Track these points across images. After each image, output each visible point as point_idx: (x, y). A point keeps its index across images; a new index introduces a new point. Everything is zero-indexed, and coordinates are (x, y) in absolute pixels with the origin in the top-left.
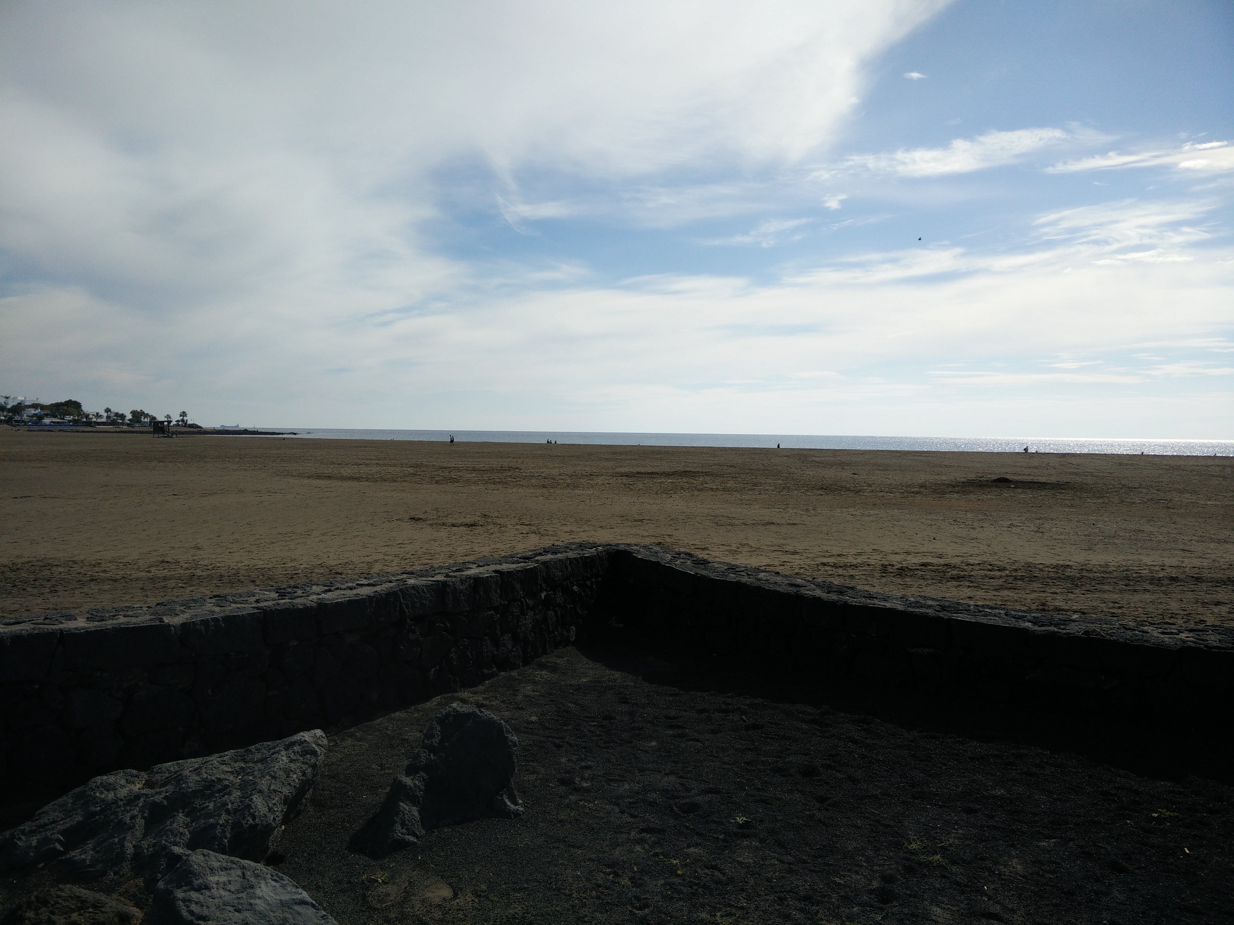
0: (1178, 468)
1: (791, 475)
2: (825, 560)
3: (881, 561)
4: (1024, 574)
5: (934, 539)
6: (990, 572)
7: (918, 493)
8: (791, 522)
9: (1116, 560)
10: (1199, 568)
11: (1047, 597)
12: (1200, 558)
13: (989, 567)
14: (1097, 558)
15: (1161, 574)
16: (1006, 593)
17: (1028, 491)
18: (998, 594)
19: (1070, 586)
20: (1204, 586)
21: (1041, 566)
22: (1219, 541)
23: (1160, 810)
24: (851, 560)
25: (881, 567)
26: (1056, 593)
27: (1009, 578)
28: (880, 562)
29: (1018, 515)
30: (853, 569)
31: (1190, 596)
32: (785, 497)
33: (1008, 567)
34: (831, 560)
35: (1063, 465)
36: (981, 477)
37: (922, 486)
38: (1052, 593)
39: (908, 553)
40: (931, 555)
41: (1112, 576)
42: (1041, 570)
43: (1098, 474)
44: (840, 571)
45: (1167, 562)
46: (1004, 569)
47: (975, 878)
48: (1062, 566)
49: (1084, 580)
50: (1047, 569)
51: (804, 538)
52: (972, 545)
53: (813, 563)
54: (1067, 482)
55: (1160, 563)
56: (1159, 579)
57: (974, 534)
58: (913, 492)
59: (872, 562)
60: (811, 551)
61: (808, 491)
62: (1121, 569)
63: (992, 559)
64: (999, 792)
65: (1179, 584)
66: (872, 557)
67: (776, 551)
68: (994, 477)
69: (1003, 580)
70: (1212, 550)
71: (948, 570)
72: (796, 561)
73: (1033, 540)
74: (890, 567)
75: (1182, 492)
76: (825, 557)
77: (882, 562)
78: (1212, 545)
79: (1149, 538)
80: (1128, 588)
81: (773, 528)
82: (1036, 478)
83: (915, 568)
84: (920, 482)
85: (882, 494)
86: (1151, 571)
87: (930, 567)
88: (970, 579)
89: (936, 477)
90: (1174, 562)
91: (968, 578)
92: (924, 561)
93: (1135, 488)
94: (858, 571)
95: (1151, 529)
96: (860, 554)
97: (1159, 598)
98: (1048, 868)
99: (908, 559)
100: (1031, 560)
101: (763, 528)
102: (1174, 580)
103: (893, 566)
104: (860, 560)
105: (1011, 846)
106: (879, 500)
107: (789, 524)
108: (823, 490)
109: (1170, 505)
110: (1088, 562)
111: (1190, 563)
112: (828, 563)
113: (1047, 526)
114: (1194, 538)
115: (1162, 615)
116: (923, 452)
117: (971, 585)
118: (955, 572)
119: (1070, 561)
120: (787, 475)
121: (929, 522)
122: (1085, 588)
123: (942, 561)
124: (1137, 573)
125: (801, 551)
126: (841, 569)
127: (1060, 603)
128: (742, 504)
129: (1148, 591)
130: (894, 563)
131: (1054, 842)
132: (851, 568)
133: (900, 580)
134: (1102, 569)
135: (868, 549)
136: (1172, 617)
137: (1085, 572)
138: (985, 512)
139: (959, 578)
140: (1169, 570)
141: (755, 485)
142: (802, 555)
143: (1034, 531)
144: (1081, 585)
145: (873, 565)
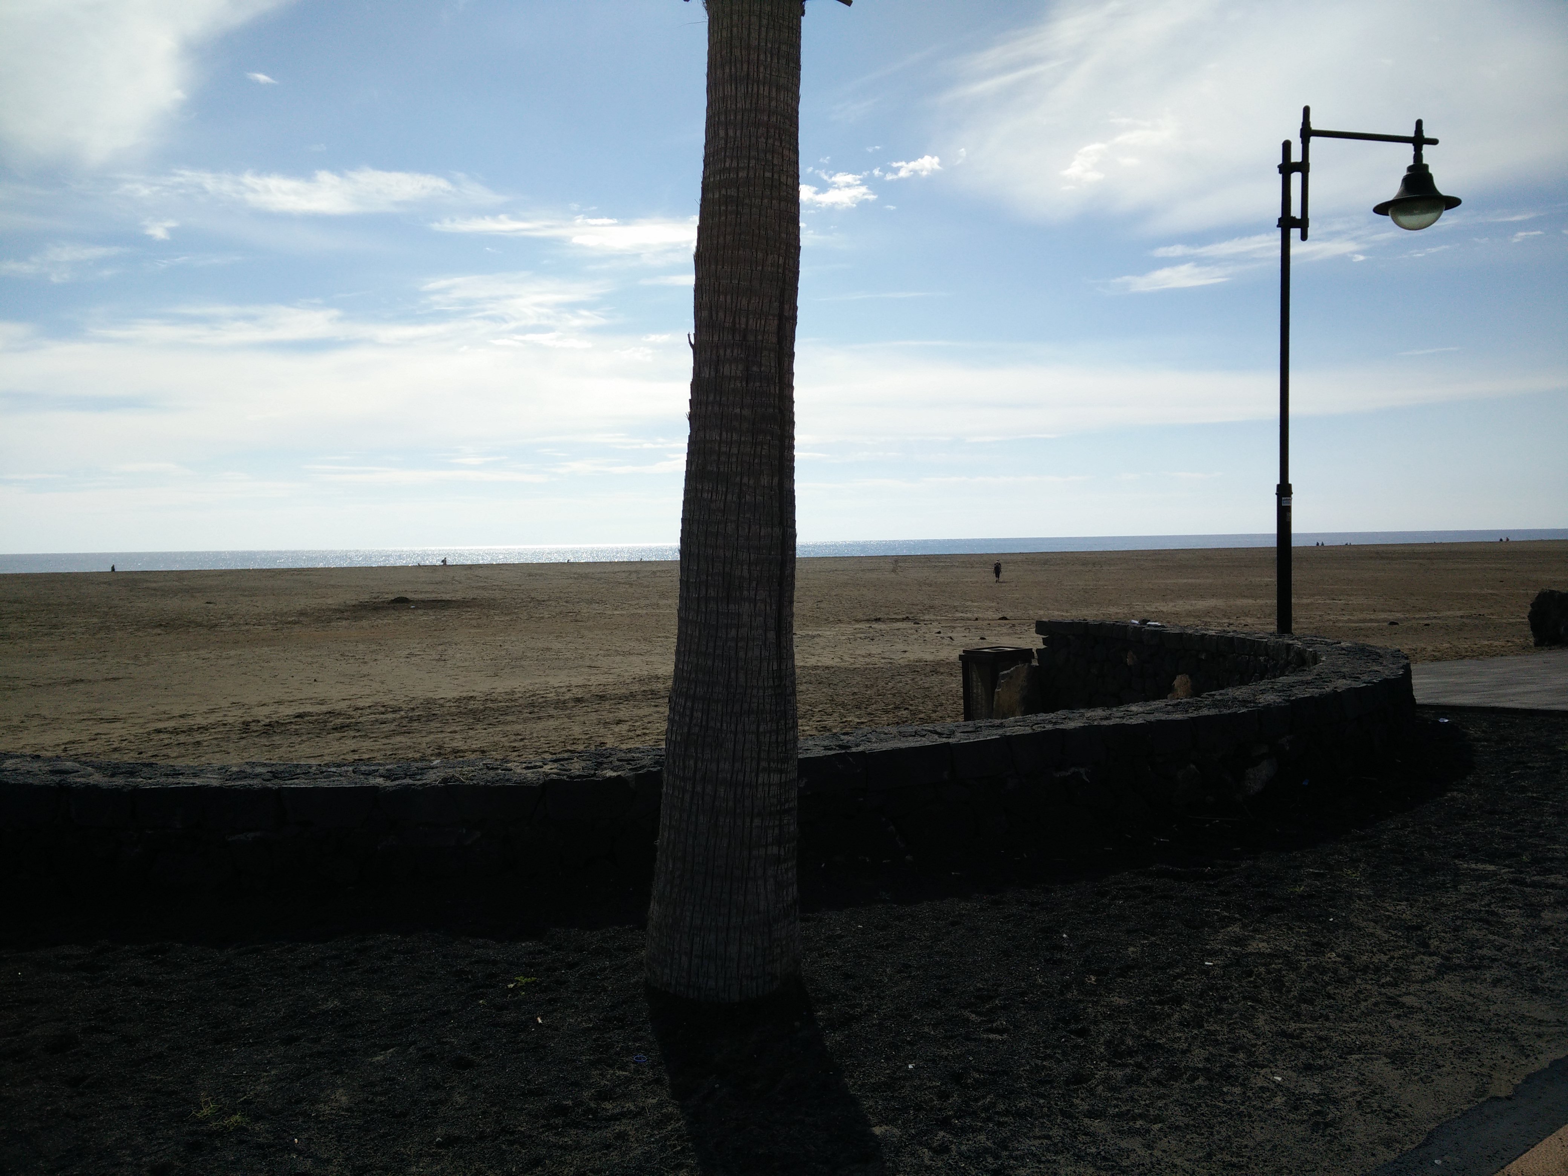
0: (586, 576)
1: (113, 609)
2: (160, 725)
3: (242, 717)
4: (422, 713)
5: (315, 680)
6: (382, 716)
7: (295, 623)
8: (110, 676)
9: (523, 685)
10: (604, 685)
11: (445, 737)
12: (606, 673)
13: (383, 709)
14: (502, 686)
15: (568, 696)
16: (399, 738)
17: (431, 612)
18: (388, 741)
19: (472, 721)
20: (607, 705)
21: (442, 701)
22: (624, 654)
23: (516, 978)
24: (200, 720)
25: (241, 726)
26: (455, 732)
27: (403, 720)
28: (240, 719)
29: (418, 641)
30: (201, 733)
31: (594, 717)
32: (103, 641)
33: (404, 706)
34: (170, 724)
35: (469, 579)
36: (375, 598)
37: (302, 613)
38: (451, 732)
39: (280, 703)
40: (311, 701)
41: (517, 704)
42: (442, 706)
43: (507, 587)
44: (182, 738)
45: (575, 681)
46: (400, 709)
47: (285, 1131)
48: (465, 698)
49: (487, 712)
50: (448, 704)
51: (130, 698)
52: (362, 683)
53: (141, 731)
54: (473, 599)
55: (567, 684)
56: (564, 702)
57: (365, 669)
58: (289, 623)
59: (230, 720)
60: (141, 715)
61: (138, 630)
62: (528, 695)
63: (386, 699)
64: (333, 1003)
65: (584, 705)
66: (230, 714)
67: (84, 720)
68: (391, 597)
69: (396, 723)
70: (617, 663)
71: (331, 719)
72: (117, 731)
73: (434, 670)
74: (254, 724)
75: (590, 602)
76: (160, 720)
77: (243, 719)
78: (618, 659)
79: (556, 657)
80: (532, 716)
81: (81, 686)
82: (439, 595)
83: (289, 721)
84: (299, 608)
85: (247, 627)
86: (557, 694)
87: (309, 718)
88: (356, 728)
89: (318, 601)
90: (580, 681)
91: (354, 726)
92: (301, 711)
93: (544, 601)
94: (207, 734)
95: (559, 646)
96: (212, 711)
97: (563, 723)
98: (380, 1089)
99: (280, 710)
100: (430, 695)
101: (66, 689)
102: (579, 701)
103: (259, 722)
104: (212, 719)
105: (336, 1073)
106: (243, 636)
107: (106, 680)
108: (163, 628)
109: (578, 617)
110: (493, 690)
111: (596, 680)
112: (165, 729)
113: (450, 652)
114: (601, 652)
115: (564, 742)
116: (303, 570)
117: (357, 734)
118: (340, 720)
119: (474, 691)
120: (106, 610)
121: (310, 659)
122: (487, 722)
123: (324, 708)
124: (543, 697)
125: (124, 716)
126: (183, 735)
127: (459, 744)
128: (31, 656)
129: (552, 716)
130: (260, 718)
131: (392, 1053)
132: (199, 732)
133: (265, 740)
134: (507, 697)
135: (225, 704)
136: (574, 744)
137: (489, 702)
138: (380, 641)
139: (343, 727)
140: (575, 690)
141: (55, 626)
142: (125, 723)
143: (436, 660)
144: (484, 718)
145: (230, 724)
